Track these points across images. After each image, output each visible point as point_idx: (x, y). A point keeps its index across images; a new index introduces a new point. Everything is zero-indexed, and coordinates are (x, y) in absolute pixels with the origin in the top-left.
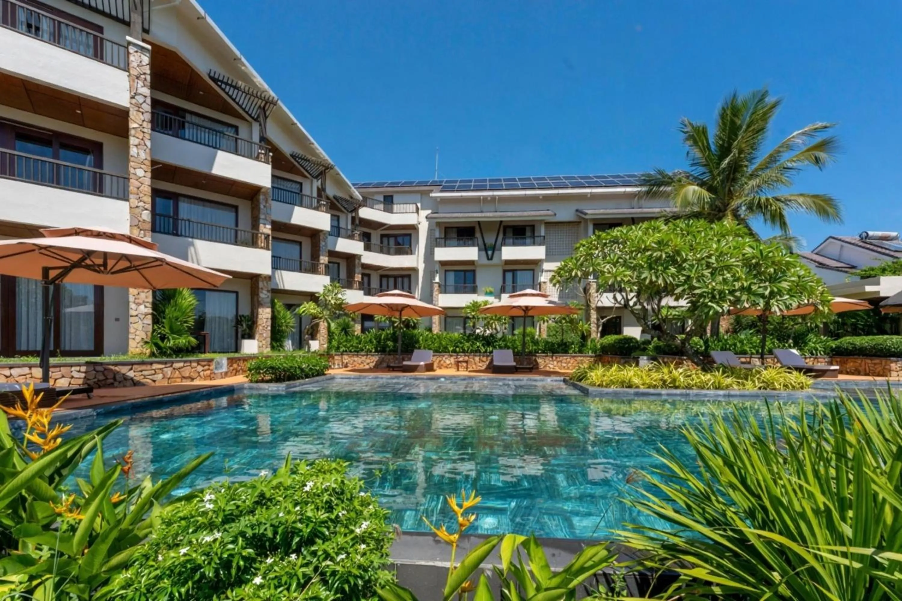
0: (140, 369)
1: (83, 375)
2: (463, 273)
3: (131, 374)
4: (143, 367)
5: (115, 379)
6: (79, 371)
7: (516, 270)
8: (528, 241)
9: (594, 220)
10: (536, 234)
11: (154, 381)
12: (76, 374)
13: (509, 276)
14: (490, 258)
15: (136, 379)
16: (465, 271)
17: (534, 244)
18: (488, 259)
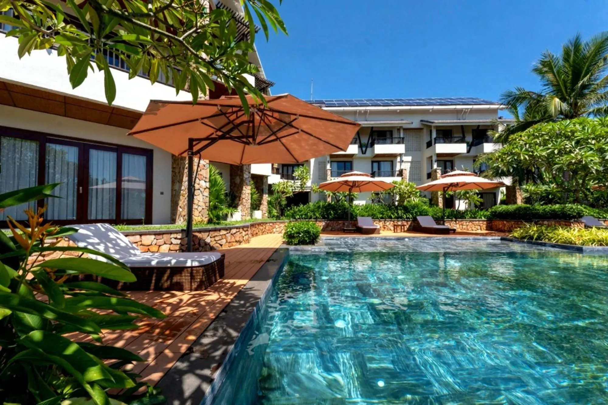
0: (214, 235)
1: (179, 242)
2: (343, 163)
3: (208, 240)
4: (216, 234)
5: (199, 244)
6: (176, 238)
7: (381, 161)
8: (388, 141)
9: (437, 127)
10: (394, 137)
11: (221, 245)
12: (174, 241)
13: (376, 165)
14: (364, 153)
15: (212, 244)
16: (345, 162)
17: (392, 143)
18: (363, 153)
